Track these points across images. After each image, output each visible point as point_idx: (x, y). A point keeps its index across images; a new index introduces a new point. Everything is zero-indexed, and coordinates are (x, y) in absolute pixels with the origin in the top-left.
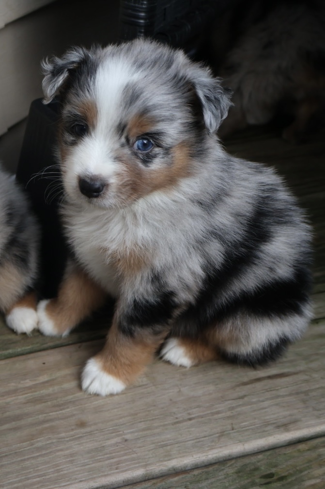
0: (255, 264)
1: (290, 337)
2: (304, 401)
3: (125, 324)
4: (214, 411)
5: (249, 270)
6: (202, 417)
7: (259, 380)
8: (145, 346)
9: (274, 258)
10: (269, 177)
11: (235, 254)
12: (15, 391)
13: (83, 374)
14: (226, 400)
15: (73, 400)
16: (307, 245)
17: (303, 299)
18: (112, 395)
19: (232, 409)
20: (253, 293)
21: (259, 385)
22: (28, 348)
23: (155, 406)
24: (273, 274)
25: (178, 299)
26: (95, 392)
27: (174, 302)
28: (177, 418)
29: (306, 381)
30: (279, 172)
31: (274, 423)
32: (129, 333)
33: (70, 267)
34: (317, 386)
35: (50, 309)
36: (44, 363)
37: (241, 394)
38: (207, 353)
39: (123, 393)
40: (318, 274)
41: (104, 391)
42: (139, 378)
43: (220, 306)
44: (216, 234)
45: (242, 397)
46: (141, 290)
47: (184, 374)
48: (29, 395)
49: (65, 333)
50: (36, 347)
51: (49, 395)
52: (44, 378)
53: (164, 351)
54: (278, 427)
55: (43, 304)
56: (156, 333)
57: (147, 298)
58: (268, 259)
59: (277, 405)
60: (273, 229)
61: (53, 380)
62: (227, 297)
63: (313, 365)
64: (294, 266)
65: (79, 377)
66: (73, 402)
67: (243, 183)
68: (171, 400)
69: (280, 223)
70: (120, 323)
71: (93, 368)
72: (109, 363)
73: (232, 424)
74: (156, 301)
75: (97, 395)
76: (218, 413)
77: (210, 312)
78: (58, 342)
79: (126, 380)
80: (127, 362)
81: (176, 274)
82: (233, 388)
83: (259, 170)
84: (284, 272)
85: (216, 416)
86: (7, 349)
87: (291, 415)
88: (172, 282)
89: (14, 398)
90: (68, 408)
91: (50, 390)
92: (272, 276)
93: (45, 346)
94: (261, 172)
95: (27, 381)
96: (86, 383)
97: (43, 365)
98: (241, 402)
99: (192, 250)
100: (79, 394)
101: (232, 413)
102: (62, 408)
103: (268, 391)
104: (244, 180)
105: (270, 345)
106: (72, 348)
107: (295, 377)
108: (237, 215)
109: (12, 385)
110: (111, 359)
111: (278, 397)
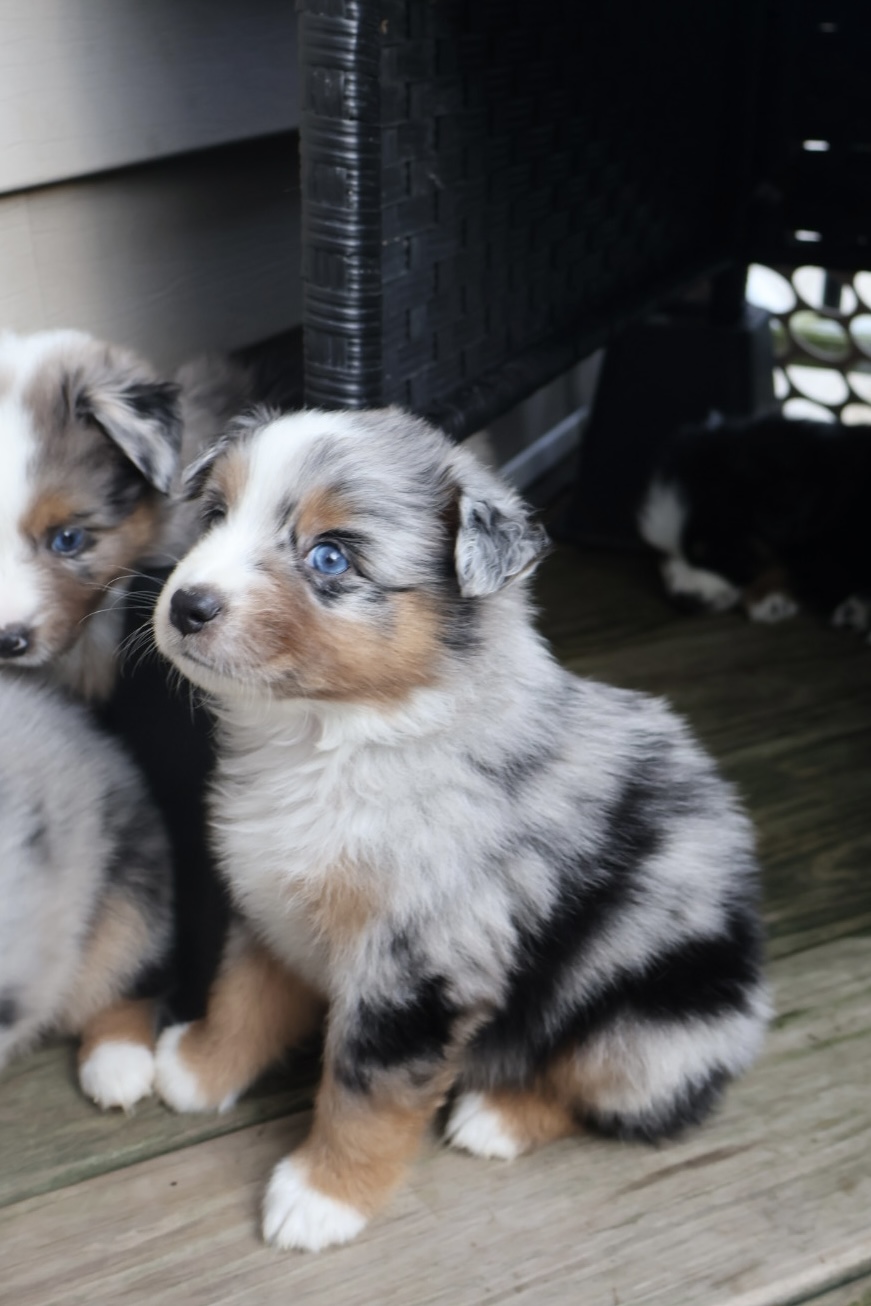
0: (636, 903)
1: (730, 1066)
2: (768, 1214)
3: (348, 1063)
4: (573, 1261)
5: (624, 918)
6: (544, 1279)
7: (666, 1172)
8: (401, 1114)
9: (678, 888)
10: (655, 718)
11: (587, 884)
12: (99, 1266)
13: (266, 1201)
14: (598, 1231)
15: (239, 1272)
16: (746, 857)
17: (748, 977)
18: (334, 1247)
19: (612, 1250)
20: (643, 971)
21: (667, 1186)
22: (136, 1148)
23: (436, 1264)
24: (682, 924)
25: (459, 993)
26: (293, 1244)
27: (448, 1000)
28: (488, 1290)
29: (769, 1164)
30: (677, 709)
31: (707, 1277)
32: (358, 1084)
33: (235, 943)
34: (793, 1174)
35: (188, 1047)
36: (174, 1184)
37: (630, 1212)
38: (551, 1120)
39: (362, 1239)
40: (772, 917)
41: (315, 1240)
42: (398, 1195)
43: (573, 1008)
44: (533, 840)
45: (632, 1220)
46: (372, 973)
47: (502, 1177)
48: (136, 1272)
49: (226, 1102)
50: (155, 1142)
51: (184, 1265)
52: (173, 1221)
53: (454, 1124)
54: (717, 1285)
55: (174, 1035)
56: (419, 1081)
57: (386, 993)
58: (664, 890)
59: (710, 1229)
60: (667, 824)
61: (195, 1224)
62: (584, 981)
63: (782, 1124)
64: (725, 905)
65: (257, 1210)
66: (240, 1278)
67: (598, 733)
68: (474, 1245)
69: (681, 812)
70: (337, 1062)
71: (290, 1182)
72: (322, 1168)
73: (614, 1290)
74: (408, 1002)
75: (299, 1251)
76: (581, 1265)
77: (551, 1023)
78: (208, 1127)
79: (365, 1206)
80: (364, 1159)
81: (446, 935)
82: (612, 1198)
83: (633, 705)
84: (705, 919)
85: (577, 1275)
86: (85, 1156)
87: (743, 1252)
88: (440, 954)
89: (97, 1283)
90: (229, 1293)
91: (186, 1252)
92: (679, 928)
93: (179, 1139)
94: (638, 709)
95: (132, 1233)
96: (271, 1225)
97: (172, 1188)
98: (629, 1232)
99: (481, 876)
100: (258, 1255)
101: (613, 1261)
102: (214, 1295)
103: (689, 1198)
104: (601, 726)
105: (690, 1087)
106: (241, 1139)
107: (744, 1157)
108: (581, 800)
109: (94, 1249)
110: (327, 1157)
111: (712, 1209)
